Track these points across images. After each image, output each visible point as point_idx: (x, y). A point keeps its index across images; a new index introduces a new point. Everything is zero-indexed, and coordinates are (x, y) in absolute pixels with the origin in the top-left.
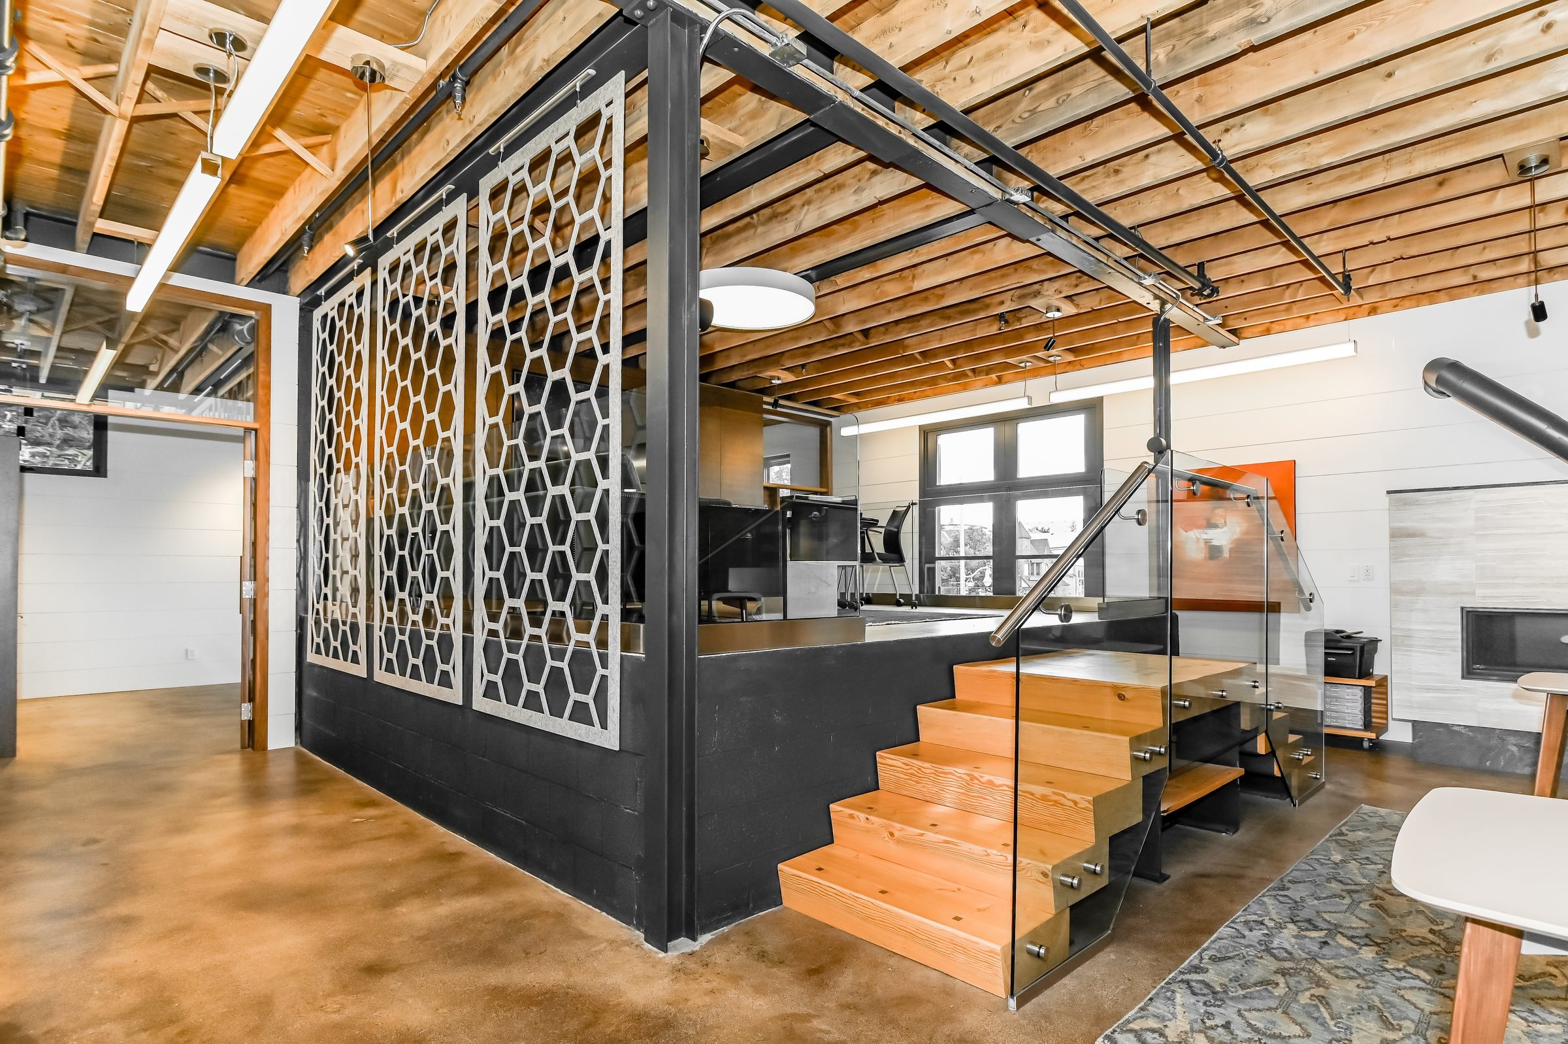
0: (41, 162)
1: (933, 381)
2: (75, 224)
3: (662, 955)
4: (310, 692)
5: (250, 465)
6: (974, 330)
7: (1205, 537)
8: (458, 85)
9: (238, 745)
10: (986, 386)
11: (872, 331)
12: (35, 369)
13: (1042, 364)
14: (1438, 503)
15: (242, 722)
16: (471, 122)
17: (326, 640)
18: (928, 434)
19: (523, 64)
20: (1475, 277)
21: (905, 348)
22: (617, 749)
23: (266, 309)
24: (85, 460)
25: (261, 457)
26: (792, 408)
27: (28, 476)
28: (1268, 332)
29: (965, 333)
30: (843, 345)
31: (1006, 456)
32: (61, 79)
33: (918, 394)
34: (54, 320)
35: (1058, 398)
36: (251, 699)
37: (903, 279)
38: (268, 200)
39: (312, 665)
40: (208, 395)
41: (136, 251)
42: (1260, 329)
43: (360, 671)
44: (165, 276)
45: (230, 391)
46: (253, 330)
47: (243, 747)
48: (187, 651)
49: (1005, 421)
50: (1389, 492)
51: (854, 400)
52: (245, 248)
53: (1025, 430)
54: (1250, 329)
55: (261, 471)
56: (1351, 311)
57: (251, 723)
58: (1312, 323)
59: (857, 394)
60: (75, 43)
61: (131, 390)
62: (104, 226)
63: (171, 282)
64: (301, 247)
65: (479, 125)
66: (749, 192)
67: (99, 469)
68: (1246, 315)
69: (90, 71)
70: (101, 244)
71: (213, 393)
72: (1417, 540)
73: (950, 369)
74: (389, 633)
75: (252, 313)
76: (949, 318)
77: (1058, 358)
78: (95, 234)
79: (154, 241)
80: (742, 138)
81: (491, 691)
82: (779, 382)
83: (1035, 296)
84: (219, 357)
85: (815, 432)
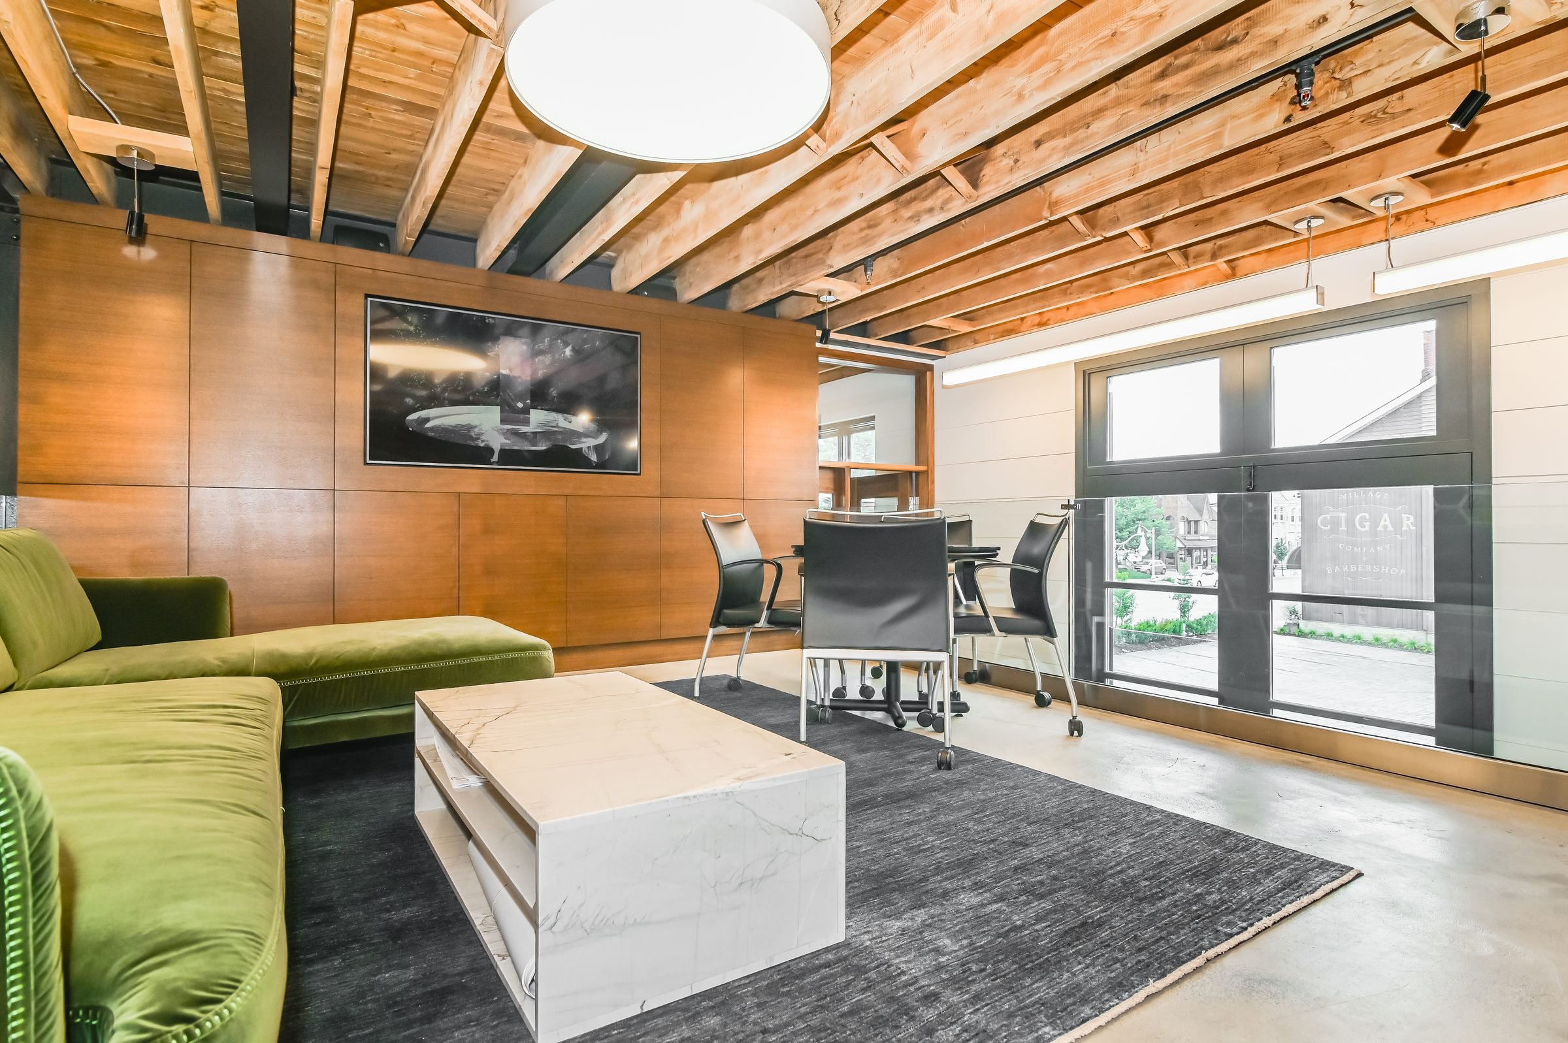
18: (1091, 376)
51: (964, 328)
59: (968, 317)
77: (1394, 200)
82: (832, 301)
85: (907, 382)
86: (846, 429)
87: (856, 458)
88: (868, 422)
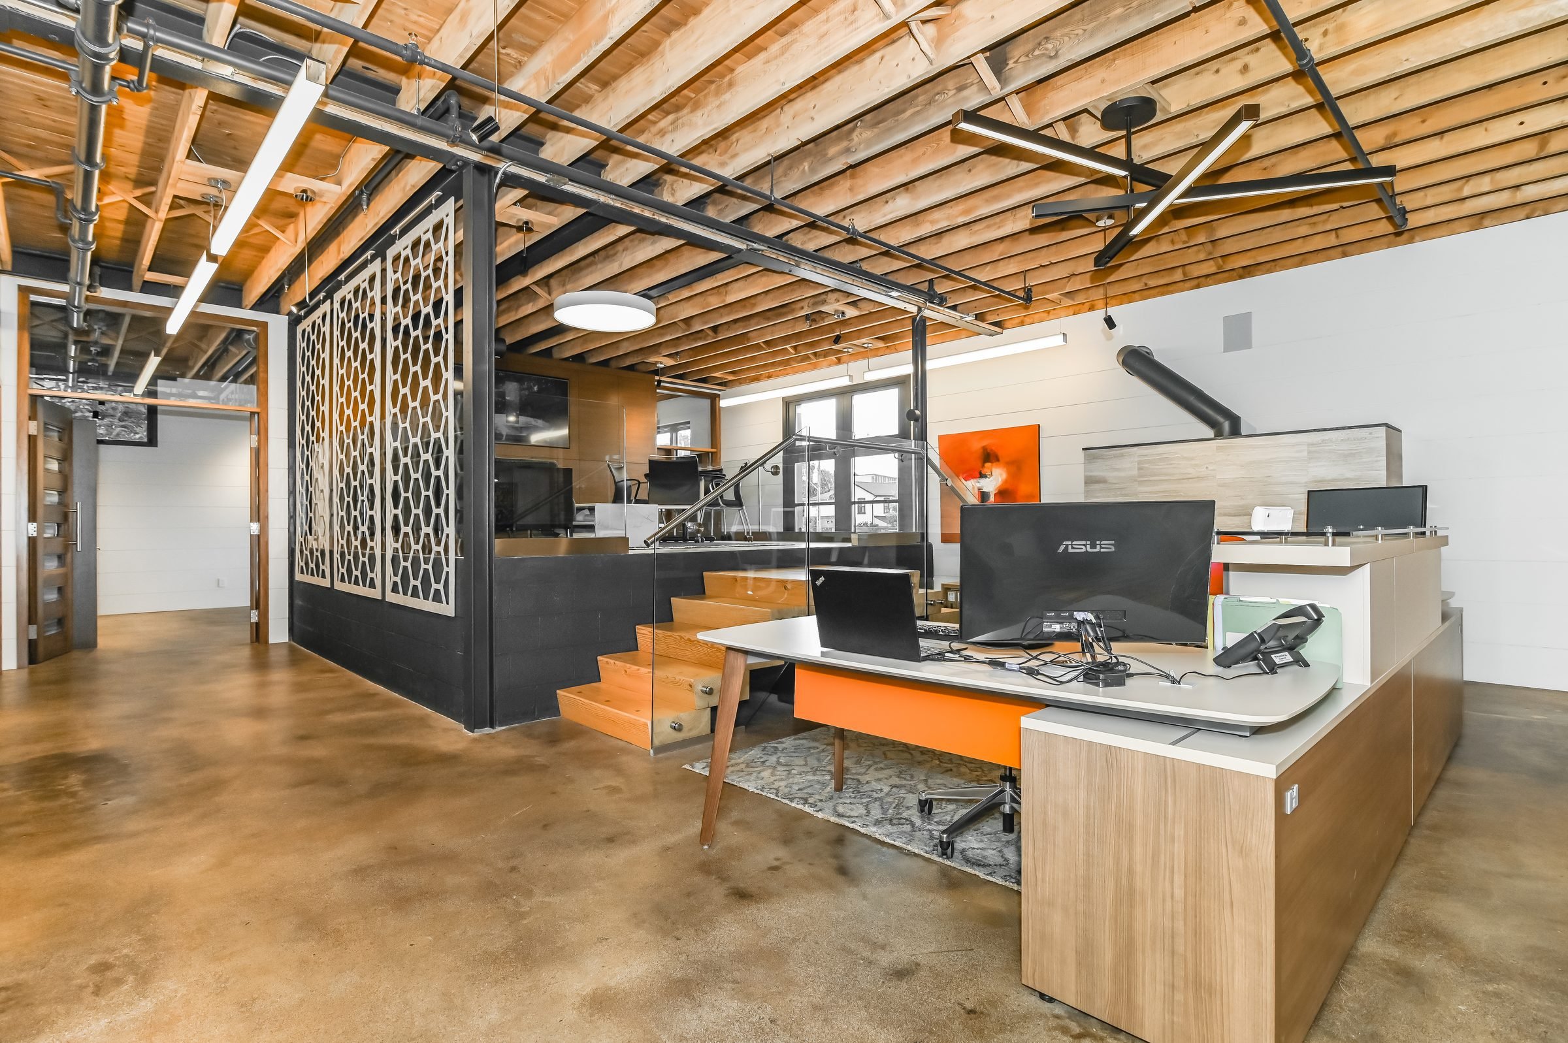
0: (109, 237)
1: (787, 362)
2: (132, 272)
3: (471, 734)
4: (298, 602)
5: (255, 437)
6: (794, 326)
7: (978, 485)
8: (365, 197)
9: (249, 641)
10: (829, 365)
11: (720, 328)
12: (106, 366)
13: (863, 350)
14: (1115, 457)
15: (252, 623)
16: (378, 215)
17: (307, 564)
18: (789, 404)
19: (402, 184)
20: (1146, 284)
21: (748, 340)
22: (453, 615)
23: (264, 325)
24: (141, 434)
25: (262, 432)
26: (684, 385)
27: (102, 446)
28: (1022, 324)
29: (788, 328)
30: (700, 339)
31: (845, 422)
32: (122, 199)
33: (782, 372)
34: (118, 333)
35: (871, 377)
36: (257, 607)
37: (719, 294)
38: (260, 254)
39: (300, 582)
40: (232, 382)
41: (175, 291)
42: (1017, 321)
43: (326, 583)
44: (196, 306)
45: (246, 380)
46: (256, 339)
47: (252, 642)
48: (218, 580)
49: (844, 393)
50: (1083, 449)
51: (731, 378)
52: (248, 283)
53: (859, 400)
54: (1011, 322)
55: (262, 441)
56: (1077, 308)
57: (257, 624)
58: (1051, 317)
59: (731, 373)
60: (130, 176)
61: (174, 379)
62: (151, 276)
63: (199, 310)
64: (282, 288)
65: (383, 218)
66: (578, 246)
67: (152, 441)
68: (999, 312)
69: (139, 193)
70: (149, 287)
71: (234, 381)
72: (1101, 486)
73: (792, 354)
74: (342, 555)
75: (255, 329)
76: (768, 319)
77: (870, 345)
78: (145, 282)
79: (186, 284)
80: (556, 219)
81: (395, 589)
82: (662, 366)
83: (823, 304)
84: (237, 356)
85: (706, 403)
86: (674, 428)
87: (681, 444)
88: (686, 425)
